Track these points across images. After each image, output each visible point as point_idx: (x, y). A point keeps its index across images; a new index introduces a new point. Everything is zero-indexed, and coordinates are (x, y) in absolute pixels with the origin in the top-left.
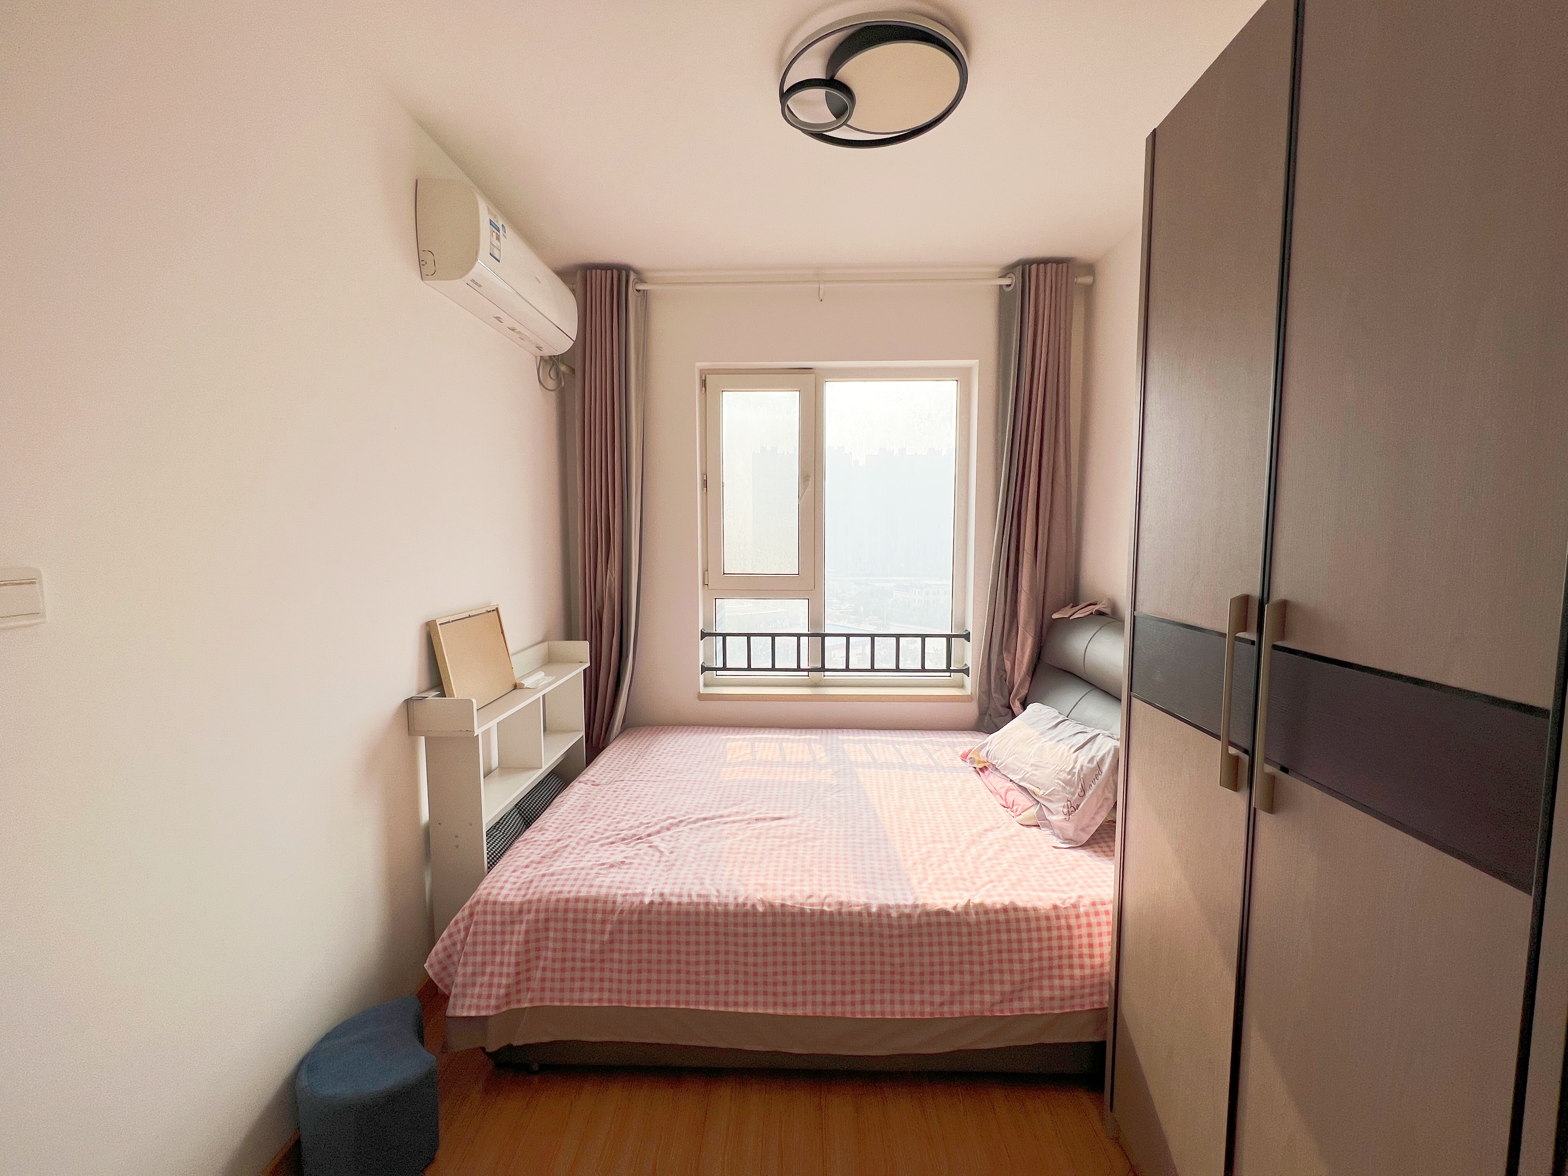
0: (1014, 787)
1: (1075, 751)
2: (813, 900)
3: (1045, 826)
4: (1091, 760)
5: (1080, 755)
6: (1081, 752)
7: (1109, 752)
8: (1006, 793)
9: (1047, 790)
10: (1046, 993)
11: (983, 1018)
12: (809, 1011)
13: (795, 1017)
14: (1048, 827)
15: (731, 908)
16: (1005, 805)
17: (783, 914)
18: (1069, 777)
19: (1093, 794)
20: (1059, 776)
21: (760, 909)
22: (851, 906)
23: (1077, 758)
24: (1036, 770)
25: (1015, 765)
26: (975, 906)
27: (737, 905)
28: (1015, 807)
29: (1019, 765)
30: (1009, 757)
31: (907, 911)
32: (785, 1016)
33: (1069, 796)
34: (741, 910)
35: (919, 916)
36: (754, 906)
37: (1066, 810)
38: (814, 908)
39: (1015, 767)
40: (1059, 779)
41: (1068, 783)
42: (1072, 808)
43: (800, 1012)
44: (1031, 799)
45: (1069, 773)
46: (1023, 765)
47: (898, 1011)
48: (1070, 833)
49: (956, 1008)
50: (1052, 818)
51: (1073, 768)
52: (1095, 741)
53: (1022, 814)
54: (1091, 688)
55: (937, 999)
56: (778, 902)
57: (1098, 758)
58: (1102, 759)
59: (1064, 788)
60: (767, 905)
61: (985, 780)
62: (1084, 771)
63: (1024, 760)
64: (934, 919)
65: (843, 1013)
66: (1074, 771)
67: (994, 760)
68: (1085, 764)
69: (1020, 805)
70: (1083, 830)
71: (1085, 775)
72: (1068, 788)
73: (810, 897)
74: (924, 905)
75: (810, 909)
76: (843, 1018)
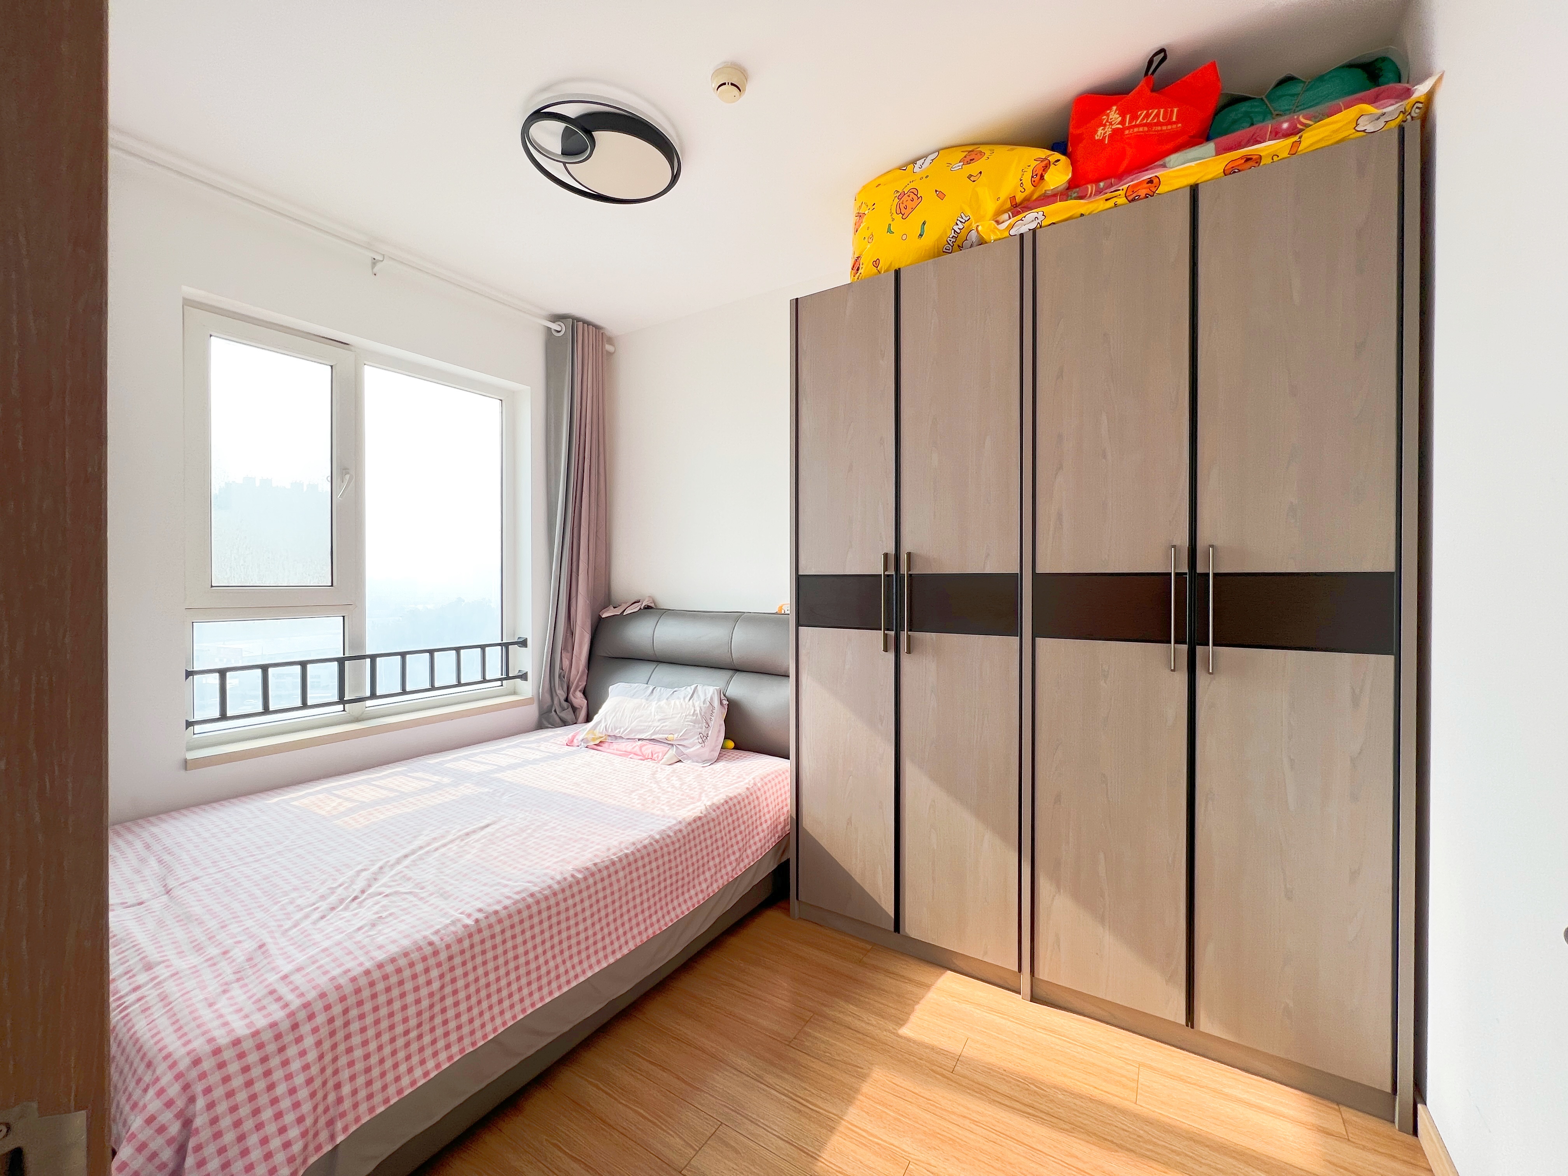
0: (646, 743)
1: (689, 700)
2: (613, 851)
3: (685, 759)
4: (704, 702)
5: (694, 701)
6: (694, 699)
7: (714, 693)
8: (641, 750)
9: (680, 732)
10: (754, 848)
11: (729, 883)
12: (632, 946)
13: (624, 957)
14: (686, 759)
15: (556, 887)
16: (643, 758)
17: (600, 871)
18: (695, 718)
19: (714, 723)
20: (687, 720)
21: (580, 876)
22: (641, 842)
23: (693, 704)
24: (664, 722)
25: (641, 726)
26: (710, 806)
27: (559, 883)
28: (655, 756)
29: (646, 724)
30: (631, 723)
31: (677, 828)
32: (617, 961)
33: (700, 730)
34: (565, 884)
35: (686, 828)
36: (573, 876)
37: (700, 741)
38: (619, 855)
39: (643, 728)
40: (687, 721)
41: (695, 722)
42: (704, 738)
43: (625, 951)
44: (665, 745)
45: (693, 715)
46: (650, 723)
47: (684, 909)
48: (706, 756)
49: (715, 886)
50: (687, 751)
51: (695, 711)
52: (698, 691)
53: (665, 757)
54: (655, 664)
55: (704, 886)
56: (589, 864)
57: (709, 699)
58: (712, 698)
59: (694, 726)
60: (583, 870)
61: (608, 751)
62: (703, 710)
63: (649, 720)
64: (694, 826)
65: (654, 932)
66: (696, 712)
67: (615, 730)
68: (702, 705)
69: (659, 752)
70: (713, 750)
71: (705, 713)
72: (697, 725)
73: (609, 849)
74: (684, 819)
75: (617, 857)
76: (655, 936)
